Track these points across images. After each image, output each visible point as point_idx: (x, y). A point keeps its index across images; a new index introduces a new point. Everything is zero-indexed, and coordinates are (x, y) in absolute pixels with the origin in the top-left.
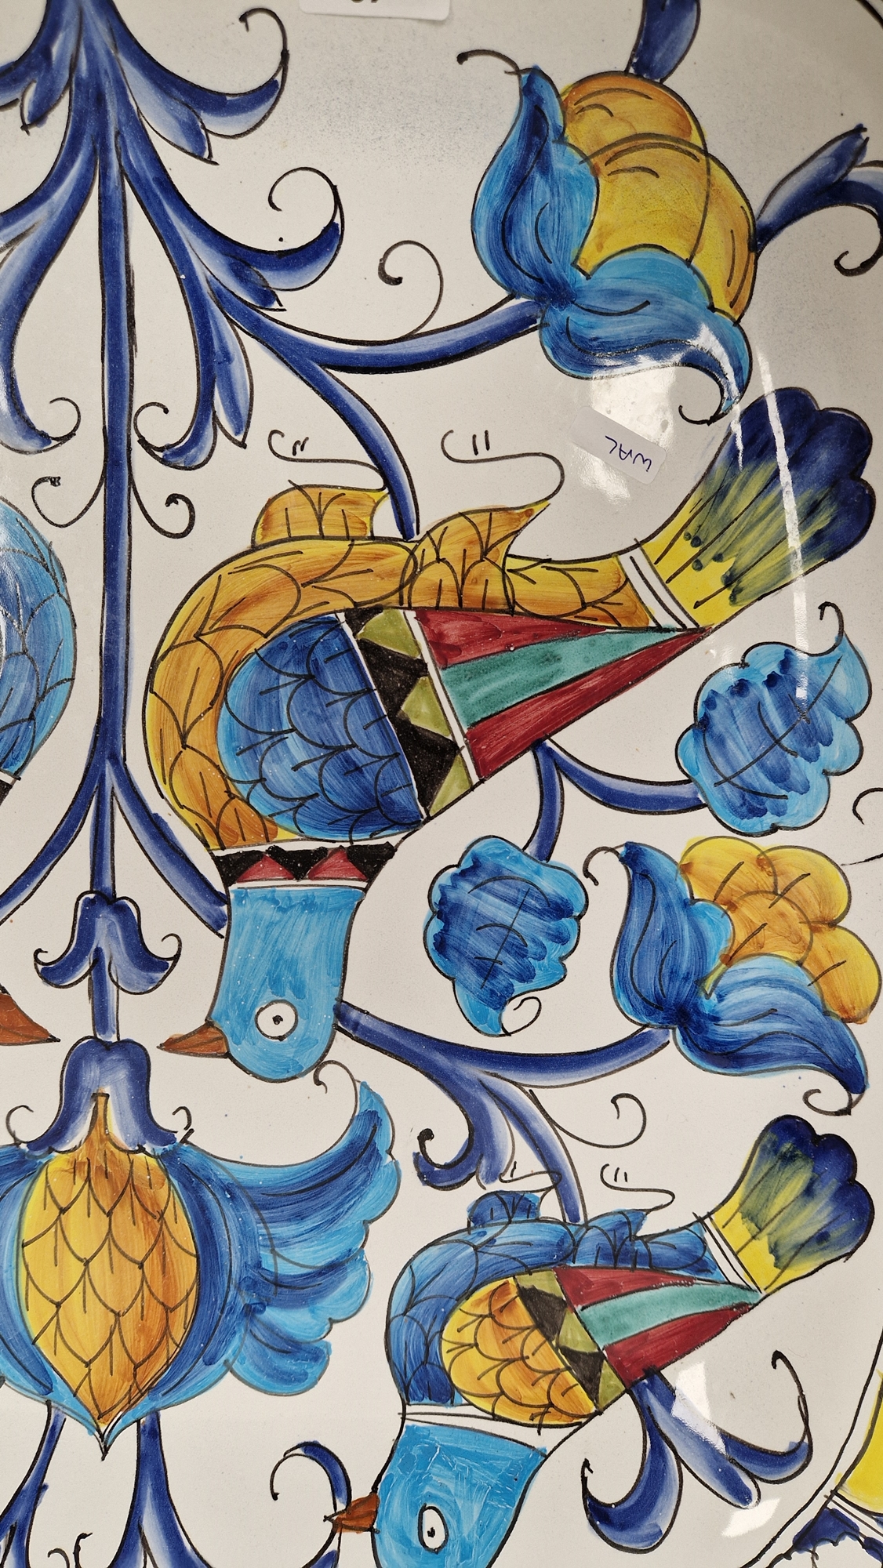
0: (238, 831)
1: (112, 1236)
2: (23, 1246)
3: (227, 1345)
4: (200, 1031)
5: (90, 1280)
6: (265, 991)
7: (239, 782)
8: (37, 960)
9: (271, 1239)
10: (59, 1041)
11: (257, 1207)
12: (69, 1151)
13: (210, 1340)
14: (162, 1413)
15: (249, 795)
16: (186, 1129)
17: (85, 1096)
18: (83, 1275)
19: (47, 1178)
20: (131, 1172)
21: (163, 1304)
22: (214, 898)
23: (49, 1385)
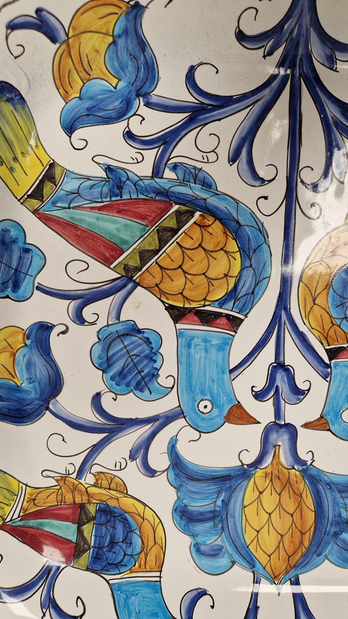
0: (335, 338)
1: (281, 503)
2: (244, 508)
3: (326, 548)
4: (318, 420)
5: (271, 521)
6: (345, 404)
7: (336, 318)
8: (252, 390)
9: (345, 505)
10: (261, 423)
11: (340, 492)
12: (264, 468)
13: (319, 546)
14: (300, 576)
15: (340, 324)
16: (312, 460)
17: (271, 446)
18: (268, 519)
19: (254, 479)
20: (289, 477)
21: (300, 531)
22: (325, 366)
23: (254, 565)
